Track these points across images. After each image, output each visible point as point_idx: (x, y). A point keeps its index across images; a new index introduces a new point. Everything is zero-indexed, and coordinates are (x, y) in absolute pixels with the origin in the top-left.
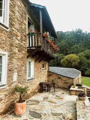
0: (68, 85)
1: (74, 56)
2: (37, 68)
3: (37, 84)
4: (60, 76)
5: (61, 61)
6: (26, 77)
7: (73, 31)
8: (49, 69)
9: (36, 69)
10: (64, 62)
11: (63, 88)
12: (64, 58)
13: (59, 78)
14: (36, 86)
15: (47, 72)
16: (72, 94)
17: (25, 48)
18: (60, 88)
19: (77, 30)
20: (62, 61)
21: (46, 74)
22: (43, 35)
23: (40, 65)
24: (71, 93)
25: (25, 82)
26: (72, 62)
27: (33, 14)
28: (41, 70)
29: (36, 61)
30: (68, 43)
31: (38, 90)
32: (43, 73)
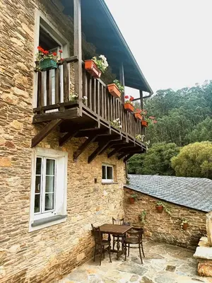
0: (188, 235)
1: (204, 146)
2: (80, 180)
3: (81, 232)
4: (160, 204)
5: (171, 160)
6: (28, 214)
7: (198, 87)
8: (127, 183)
9: (77, 183)
10: (179, 163)
11: (174, 245)
12: (179, 151)
13: (159, 210)
14: (76, 241)
15: (121, 192)
16: (204, 275)
17: (26, 112)
18: (164, 241)
19: (209, 83)
20: (173, 159)
21: (119, 196)
22: (86, 67)
23: (96, 168)
24: (200, 271)
25: (23, 234)
26: (202, 161)
27: (63, 12)
28: (98, 184)
29: (75, 157)
30: (186, 116)
31: (87, 253)
32: (106, 193)
